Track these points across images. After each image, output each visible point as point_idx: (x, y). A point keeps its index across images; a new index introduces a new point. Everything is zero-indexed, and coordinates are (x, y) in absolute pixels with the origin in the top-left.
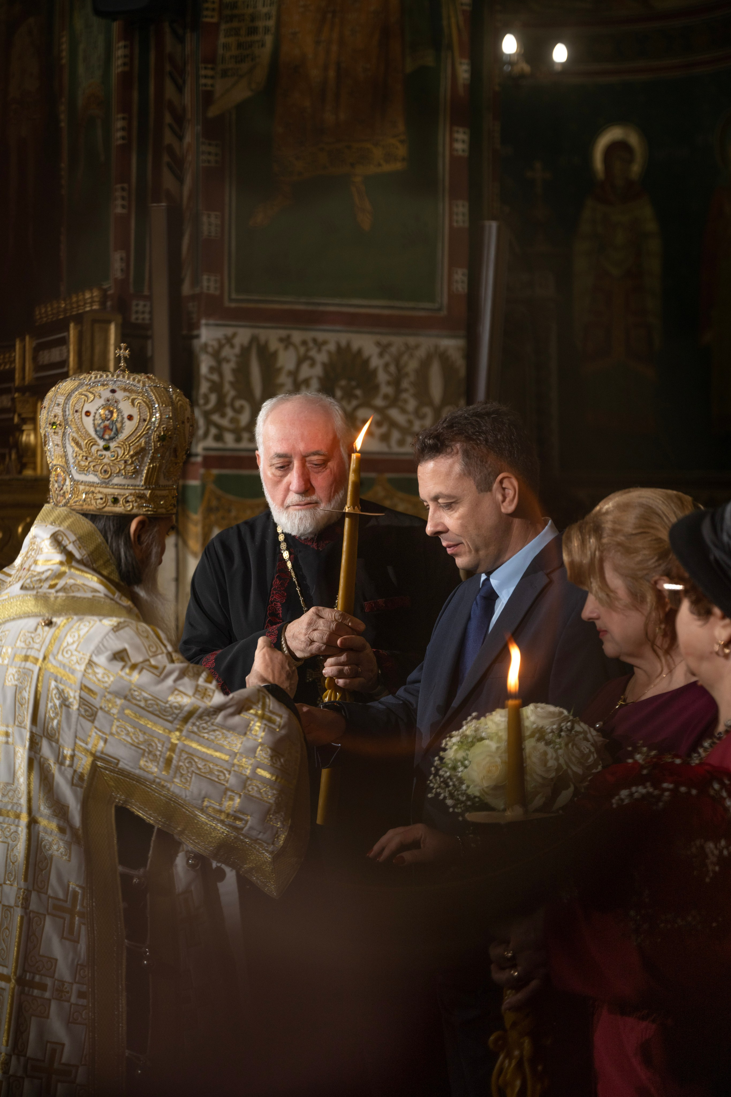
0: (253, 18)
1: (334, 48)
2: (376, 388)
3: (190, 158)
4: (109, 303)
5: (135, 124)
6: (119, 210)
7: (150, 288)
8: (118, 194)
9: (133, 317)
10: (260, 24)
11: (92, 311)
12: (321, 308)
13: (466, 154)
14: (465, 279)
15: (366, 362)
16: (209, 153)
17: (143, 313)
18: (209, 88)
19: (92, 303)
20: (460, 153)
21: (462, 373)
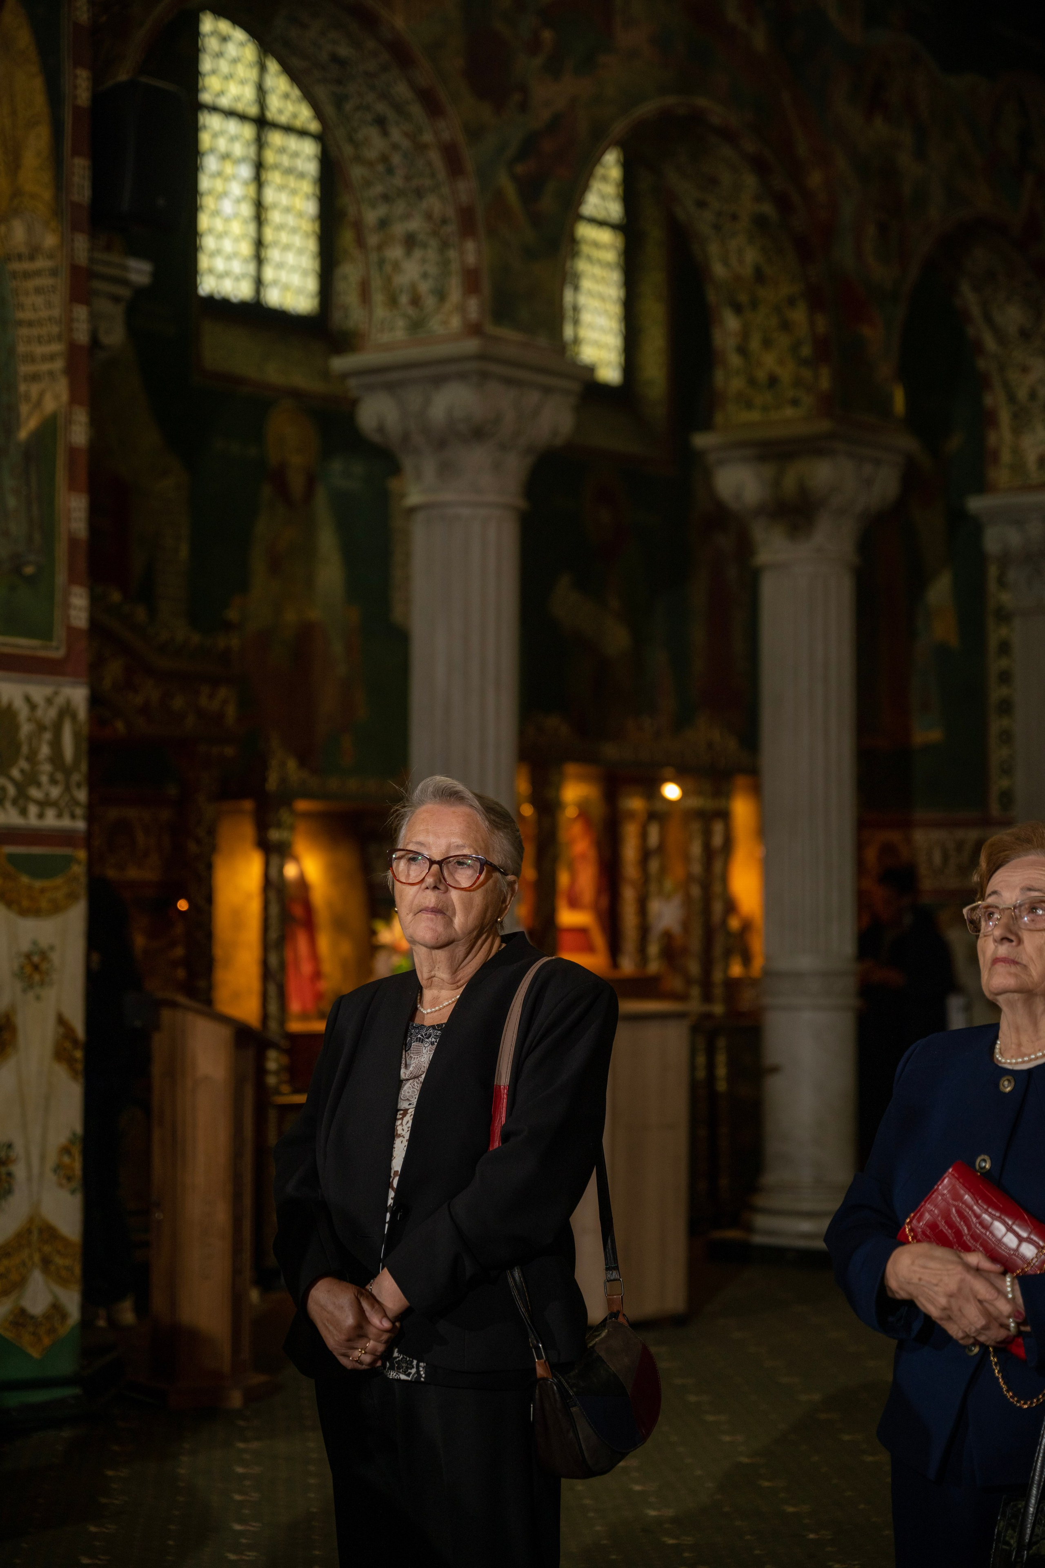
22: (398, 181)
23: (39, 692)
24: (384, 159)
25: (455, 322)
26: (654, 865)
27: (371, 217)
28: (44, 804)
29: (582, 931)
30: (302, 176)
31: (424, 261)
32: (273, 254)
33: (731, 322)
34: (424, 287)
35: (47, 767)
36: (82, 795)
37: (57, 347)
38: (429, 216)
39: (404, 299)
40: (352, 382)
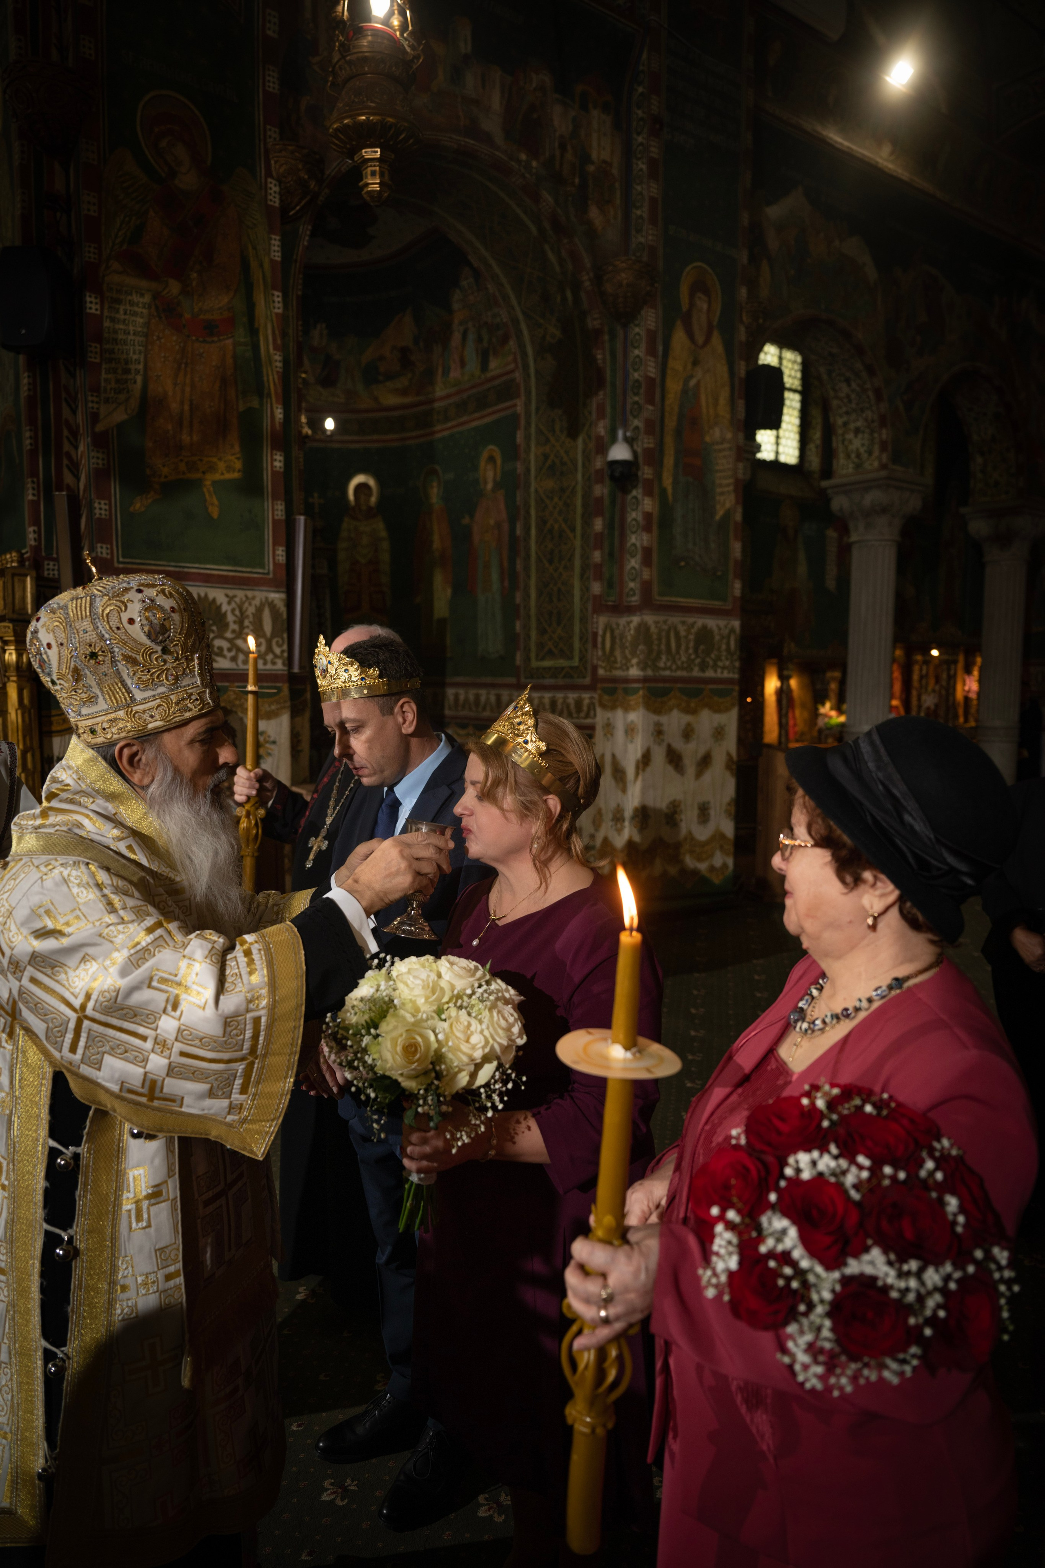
0: (127, 362)
1: (188, 389)
2: (227, 625)
3: (83, 462)
4: (27, 563)
5: (40, 434)
6: (31, 497)
7: (57, 553)
8: (29, 485)
9: (46, 573)
10: (133, 367)
11: (12, 567)
12: (186, 570)
13: (282, 470)
14: (284, 554)
15: (219, 607)
16: (98, 458)
17: (53, 570)
18: (95, 410)
19: (12, 561)
20: (278, 469)
21: (285, 616)
22: (854, 406)
23: (722, 623)
24: (848, 396)
25: (876, 464)
26: (924, 682)
27: (840, 421)
28: (723, 668)
29: (896, 707)
30: (794, 408)
31: (863, 439)
32: (783, 441)
33: (979, 460)
34: (862, 450)
35: (724, 653)
36: (737, 664)
37: (731, 481)
38: (866, 420)
39: (853, 456)
40: (829, 491)
